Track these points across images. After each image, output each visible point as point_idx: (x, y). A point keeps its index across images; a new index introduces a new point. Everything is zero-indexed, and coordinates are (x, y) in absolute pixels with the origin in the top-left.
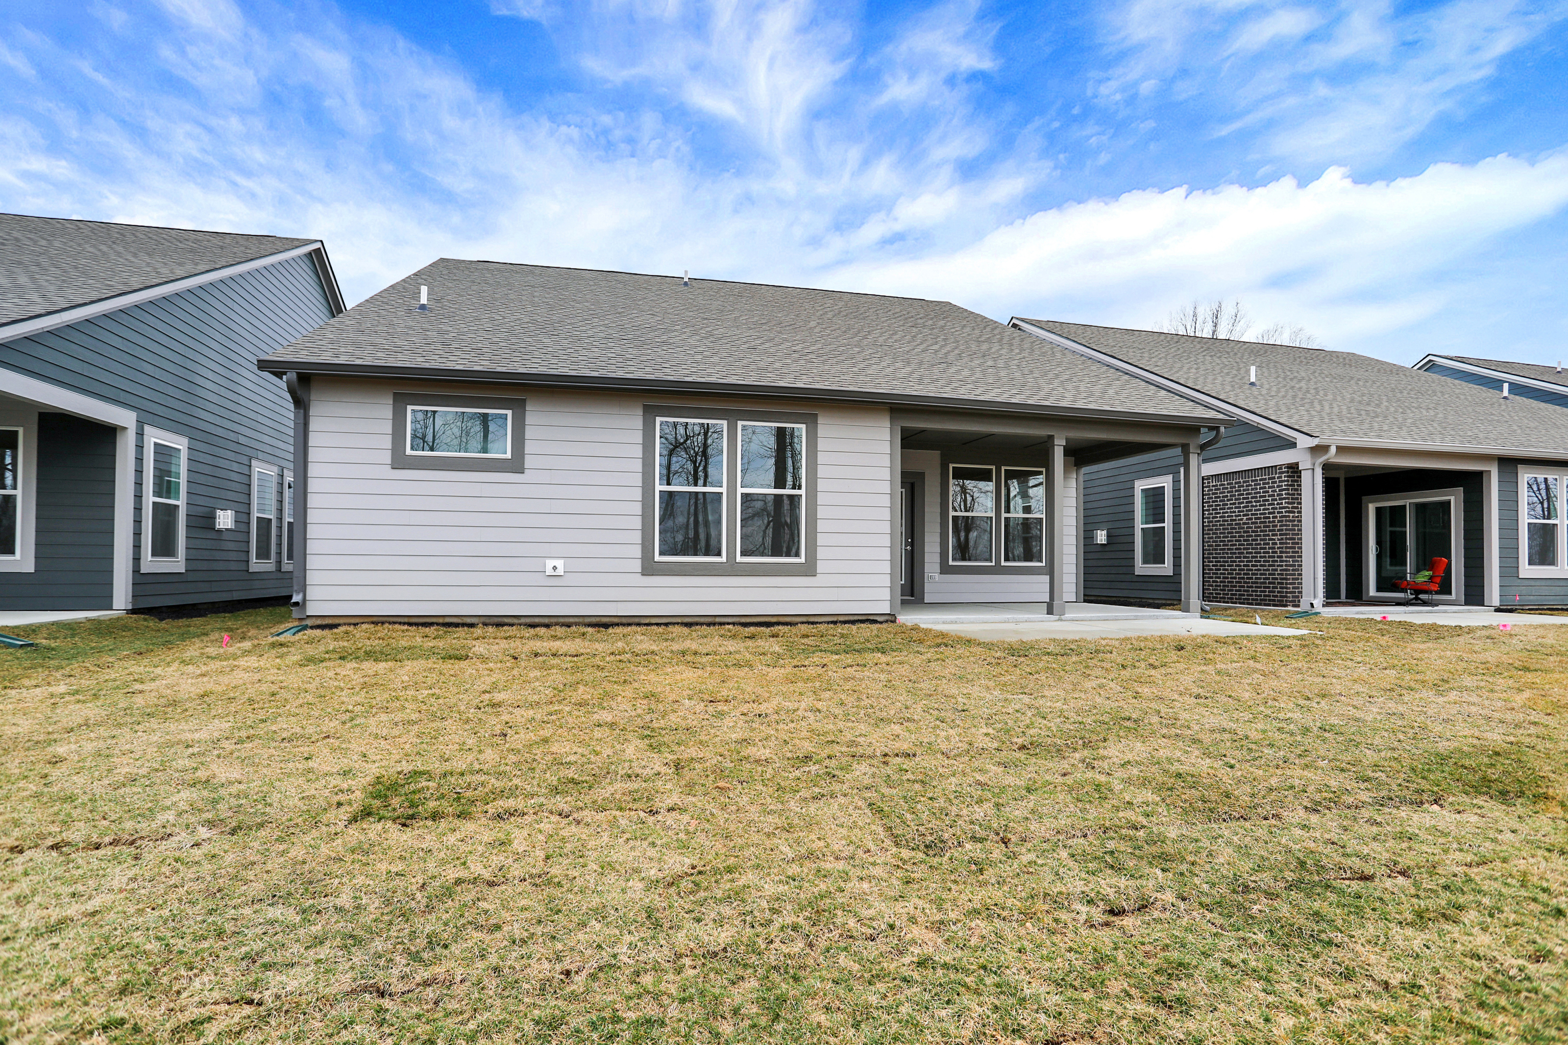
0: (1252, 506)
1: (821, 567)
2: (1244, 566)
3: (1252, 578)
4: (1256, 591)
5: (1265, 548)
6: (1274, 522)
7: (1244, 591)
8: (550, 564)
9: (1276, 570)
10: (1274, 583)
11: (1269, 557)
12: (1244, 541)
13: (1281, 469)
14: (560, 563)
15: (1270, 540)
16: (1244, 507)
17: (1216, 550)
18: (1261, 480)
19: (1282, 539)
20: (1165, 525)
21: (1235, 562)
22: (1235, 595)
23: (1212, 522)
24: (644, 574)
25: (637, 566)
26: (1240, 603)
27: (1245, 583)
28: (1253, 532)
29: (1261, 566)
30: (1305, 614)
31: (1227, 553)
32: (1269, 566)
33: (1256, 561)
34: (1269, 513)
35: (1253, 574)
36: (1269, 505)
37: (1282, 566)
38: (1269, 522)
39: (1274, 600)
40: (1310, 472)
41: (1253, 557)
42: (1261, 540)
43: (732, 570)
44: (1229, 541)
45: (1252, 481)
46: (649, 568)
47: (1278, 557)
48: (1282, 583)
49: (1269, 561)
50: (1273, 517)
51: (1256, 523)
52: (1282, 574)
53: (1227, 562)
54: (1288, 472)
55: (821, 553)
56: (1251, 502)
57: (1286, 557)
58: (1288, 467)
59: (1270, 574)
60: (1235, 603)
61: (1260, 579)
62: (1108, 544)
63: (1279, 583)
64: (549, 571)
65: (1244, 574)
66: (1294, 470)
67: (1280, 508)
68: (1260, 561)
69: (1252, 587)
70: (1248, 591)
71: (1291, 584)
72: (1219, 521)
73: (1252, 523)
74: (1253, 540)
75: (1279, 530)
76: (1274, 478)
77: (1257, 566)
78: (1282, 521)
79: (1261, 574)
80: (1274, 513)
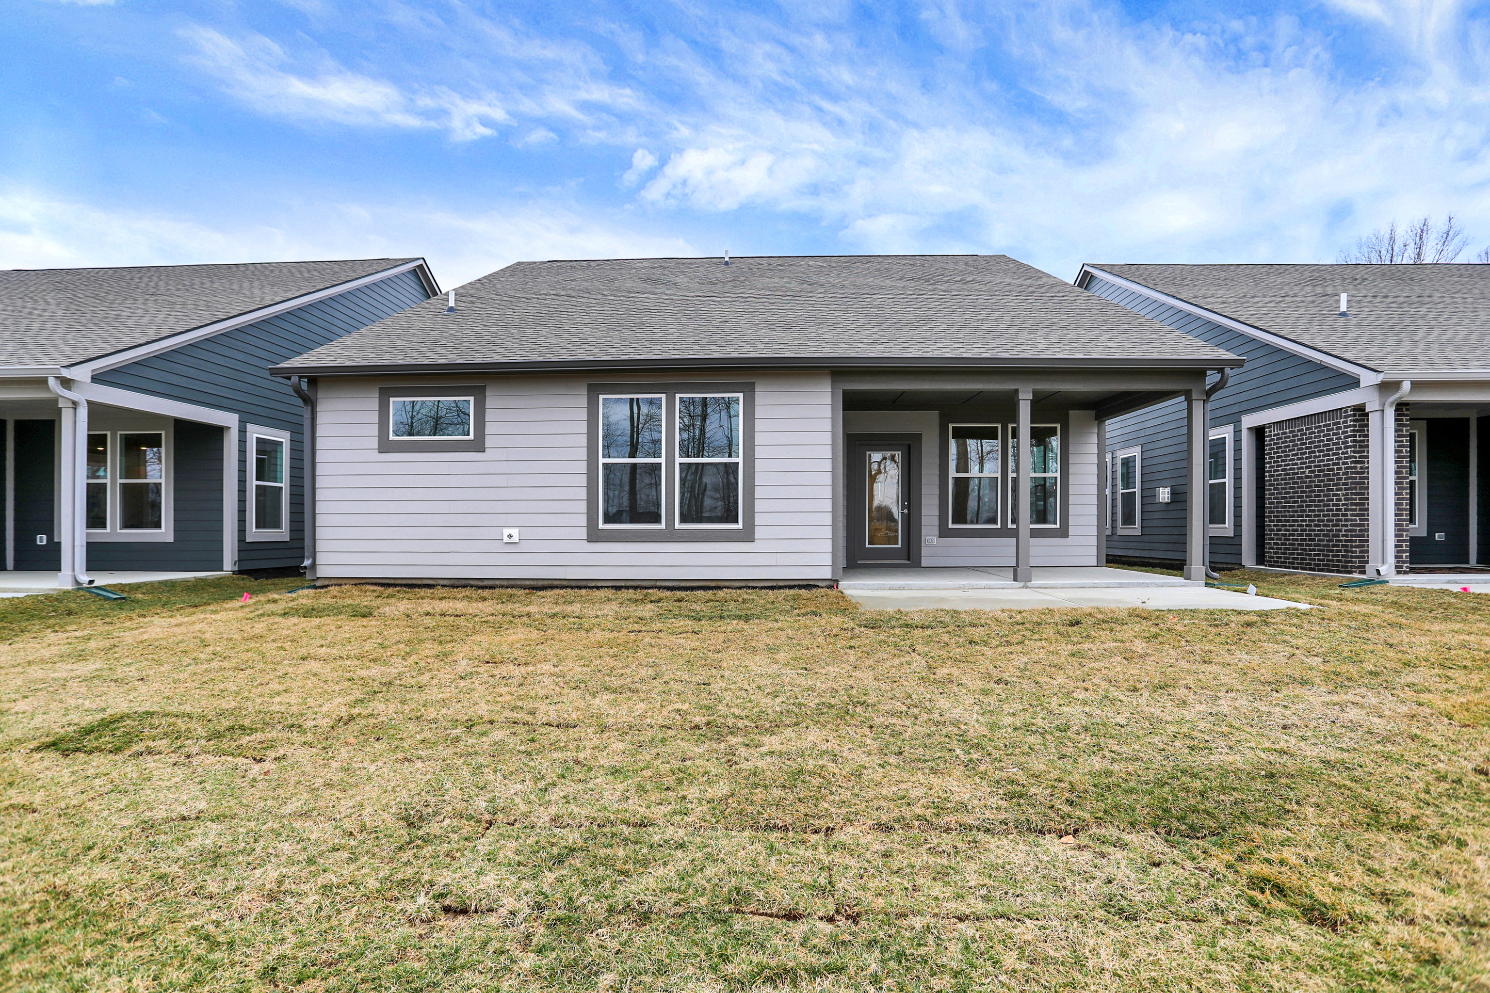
0: (1316, 457)
1: (758, 533)
2: (1307, 526)
3: (1314, 540)
4: (1319, 555)
5: (1329, 505)
6: (1338, 474)
7: (1307, 555)
8: (507, 531)
9: (1340, 531)
10: (1338, 546)
11: (1333, 515)
12: (1307, 497)
13: (1346, 412)
14: (515, 532)
15: (1334, 495)
16: (1306, 458)
17: (1278, 507)
18: (1324, 426)
19: (1347, 494)
20: (1226, 480)
21: (1297, 521)
22: (1297, 559)
23: (1273, 476)
24: (589, 540)
25: (583, 533)
26: (1302, 569)
27: (1307, 545)
28: (1316, 486)
29: (1325, 525)
30: (1371, 582)
31: (1289, 512)
32: (1333, 525)
33: (1318, 521)
34: (1334, 464)
35: (1316, 535)
36: (1333, 454)
37: (1346, 526)
38: (1334, 475)
39: (1338, 566)
40: (1378, 414)
41: (1316, 516)
42: (1325, 496)
43: (671, 536)
44: (1291, 497)
45: (1316, 428)
46: (594, 536)
47: (1343, 515)
48: (1347, 546)
49: (1332, 521)
50: (1338, 469)
51: (1319, 476)
52: (1346, 536)
53: (1289, 521)
54: (1354, 415)
55: (758, 519)
56: (1314, 452)
57: (1352, 515)
58: (1354, 410)
59: (1334, 536)
60: (1297, 568)
61: (1323, 540)
62: (1171, 502)
63: (1343, 546)
64: (506, 540)
65: (1307, 535)
66: (1360, 412)
67: (1346, 458)
68: (1323, 521)
69: (1314, 550)
70: (1310, 555)
71: (1357, 547)
72: (1281, 475)
73: (1316, 476)
74: (1316, 496)
75: (1344, 484)
76: (1339, 423)
77: (1319, 526)
78: (1347, 473)
79: (1324, 535)
80: (1338, 464)
